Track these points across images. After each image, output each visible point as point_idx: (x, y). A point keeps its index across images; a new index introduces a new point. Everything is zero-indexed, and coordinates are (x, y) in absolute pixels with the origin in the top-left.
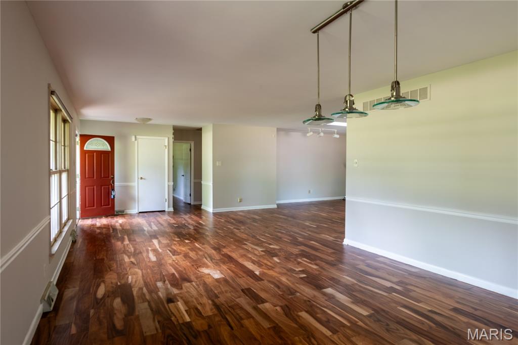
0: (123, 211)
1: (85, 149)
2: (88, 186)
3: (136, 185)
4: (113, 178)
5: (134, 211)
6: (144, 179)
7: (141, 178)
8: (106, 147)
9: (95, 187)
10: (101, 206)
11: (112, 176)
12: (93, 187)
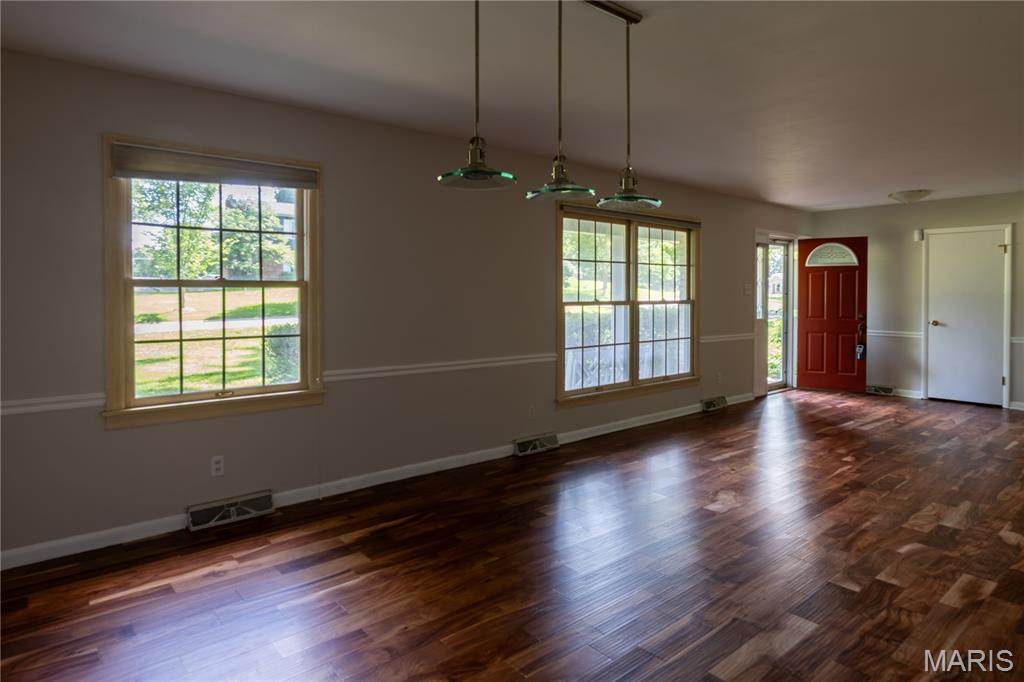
0: (890, 390)
1: (807, 265)
2: (813, 332)
3: (923, 337)
4: (864, 318)
5: (917, 394)
6: (943, 325)
7: (936, 323)
8: (850, 258)
9: (825, 334)
10: (838, 371)
11: (861, 316)
12: (819, 335)
